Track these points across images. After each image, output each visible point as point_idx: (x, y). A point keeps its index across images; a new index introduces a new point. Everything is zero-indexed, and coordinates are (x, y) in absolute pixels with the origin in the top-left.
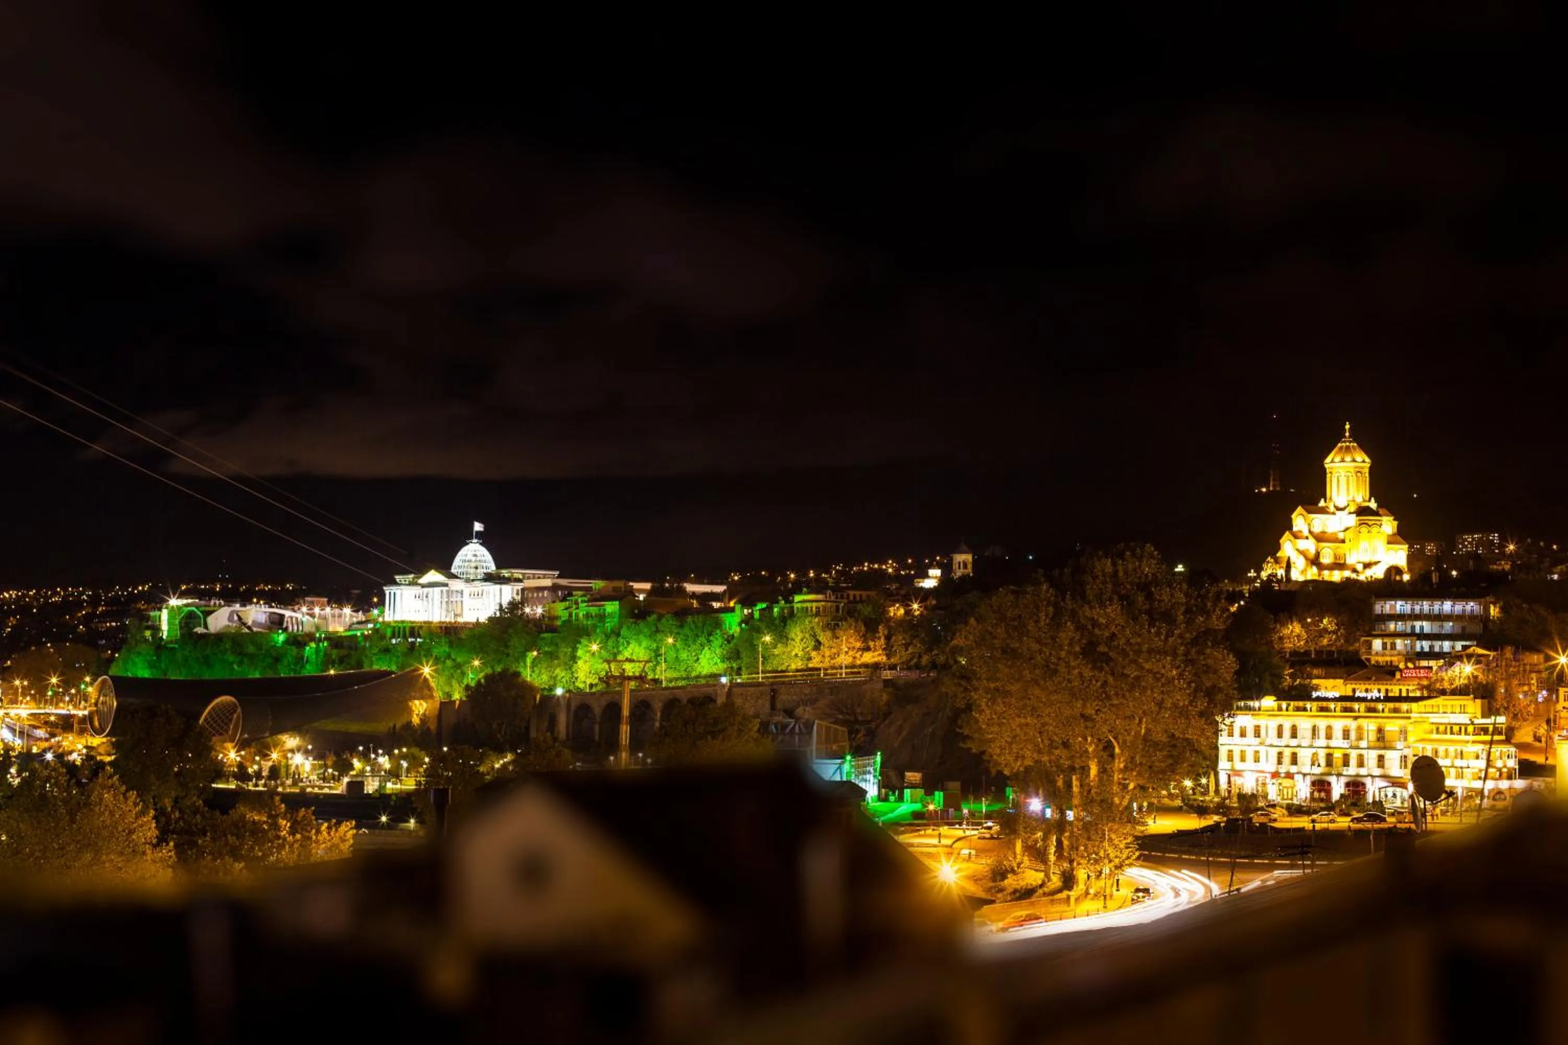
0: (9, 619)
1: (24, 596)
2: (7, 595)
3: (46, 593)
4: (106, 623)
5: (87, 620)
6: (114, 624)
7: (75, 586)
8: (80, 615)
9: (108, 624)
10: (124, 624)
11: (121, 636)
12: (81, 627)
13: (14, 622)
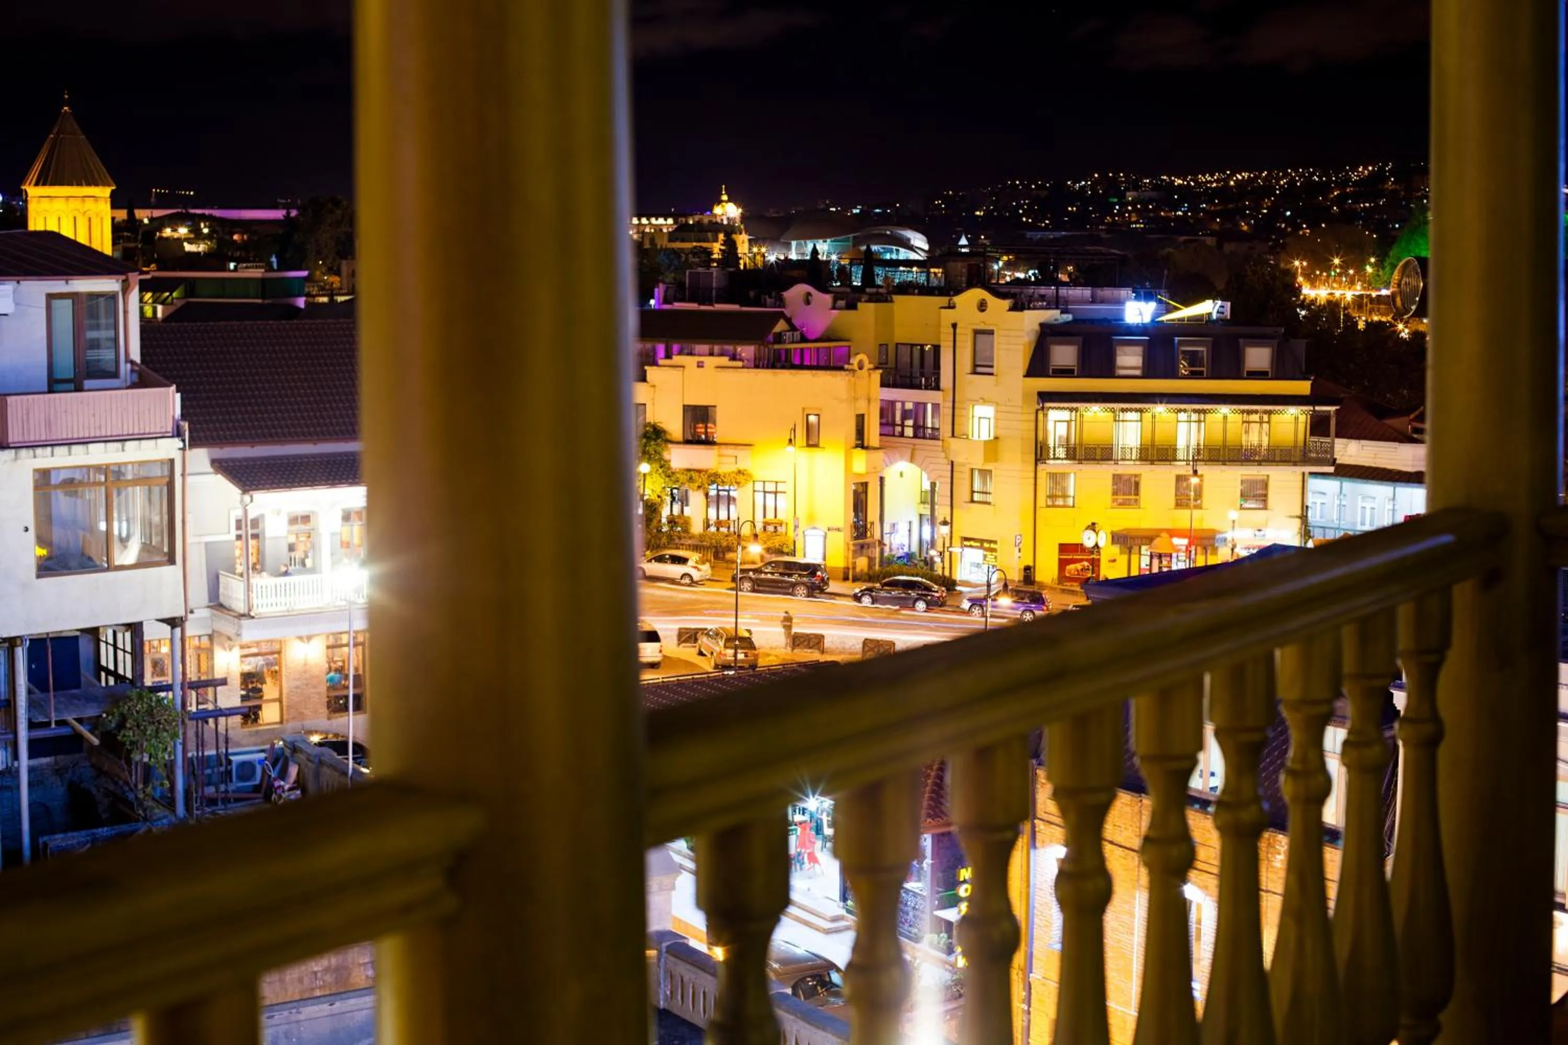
0: (1264, 200)
1: (1256, 178)
2: (1240, 177)
3: (1278, 174)
4: (1359, 203)
5: (1340, 201)
6: (1367, 205)
7: (1306, 167)
8: (1332, 196)
9: (1362, 205)
10: (1377, 205)
11: (1377, 217)
12: (1335, 208)
13: (1269, 204)
